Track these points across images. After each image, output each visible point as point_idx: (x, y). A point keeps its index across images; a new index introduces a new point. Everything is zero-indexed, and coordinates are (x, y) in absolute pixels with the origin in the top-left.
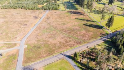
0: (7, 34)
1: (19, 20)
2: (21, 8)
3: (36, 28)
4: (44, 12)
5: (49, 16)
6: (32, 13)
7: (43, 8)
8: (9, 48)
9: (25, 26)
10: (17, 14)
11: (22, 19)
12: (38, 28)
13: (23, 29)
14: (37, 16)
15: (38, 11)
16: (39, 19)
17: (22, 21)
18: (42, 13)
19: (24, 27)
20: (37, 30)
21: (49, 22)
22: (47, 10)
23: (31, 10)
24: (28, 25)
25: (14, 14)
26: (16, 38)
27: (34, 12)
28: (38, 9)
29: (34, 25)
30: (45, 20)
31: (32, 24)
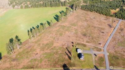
1: (97, 26)
2: (97, 12)
3: (112, 39)
4: (117, 20)
5: (123, 27)
7: (116, 15)
10: (94, 18)
11: (99, 25)
12: (114, 39)
14: (111, 25)
15: (111, 18)
16: (113, 28)
17: (100, 28)
18: (115, 21)
19: (103, 35)
20: (113, 41)
21: (122, 34)
22: (120, 18)
23: (105, 16)
24: (105, 33)
25: (92, 18)
26: (100, 44)
27: (108, 19)
28: (111, 16)
29: (110, 35)
30: (119, 32)
31: (108, 33)
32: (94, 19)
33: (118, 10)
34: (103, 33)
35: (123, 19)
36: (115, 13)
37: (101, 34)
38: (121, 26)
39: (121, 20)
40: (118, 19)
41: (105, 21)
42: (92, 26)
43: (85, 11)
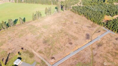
2: (85, 16)
3: (75, 55)
4: (105, 31)
5: (104, 41)
6: (89, 27)
7: (107, 24)
11: (75, 33)
12: (78, 56)
13: (66, 48)
14: (90, 35)
15: (98, 26)
16: (90, 40)
18: (99, 31)
19: (68, 47)
20: (73, 59)
21: (95, 52)
22: (110, 29)
23: (92, 23)
25: (74, 22)
27: (93, 27)
28: (99, 24)
29: (77, 48)
30: (93, 47)
31: (77, 45)
32: (75, 24)
33: (116, 17)
34: (71, 44)
36: (108, 21)
37: (68, 45)
38: (103, 39)
39: (109, 32)
40: (107, 29)
41: (87, 29)
42: (65, 33)
43: (73, 13)
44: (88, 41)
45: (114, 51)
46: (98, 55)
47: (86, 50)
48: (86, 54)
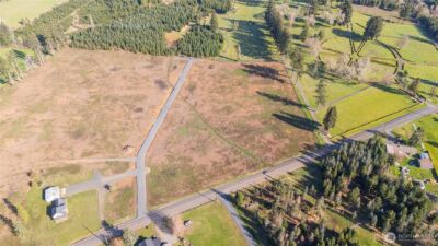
0: (105, 138)
1: (122, 93)
2: (122, 48)
3: (164, 122)
4: (183, 62)
5: (195, 80)
6: (151, 67)
7: (178, 48)
8: (117, 172)
9: (139, 114)
10: (114, 70)
11: (129, 88)
12: (170, 121)
13: (136, 121)
14: (163, 80)
15: (166, 59)
16: (170, 90)
17: (130, 97)
18: (175, 67)
19: (138, 118)
20: (166, 128)
21: (192, 102)
22: (190, 56)
23: (148, 57)
24: (146, 109)
25: (107, 70)
26: (126, 148)
27: (156, 63)
28: (165, 53)
29: (158, 111)
30: (184, 95)
31: (153, 107)
32: (113, 73)
33: (185, 29)
34: (140, 110)
35: (196, 56)
36: (177, 43)
37: (134, 115)
38: (190, 77)
39: (192, 60)
40: (185, 58)
41: (148, 72)
42: (107, 98)
44: (168, 91)
45: (218, 85)
46: (200, 103)
47: (176, 106)
48: (181, 110)
